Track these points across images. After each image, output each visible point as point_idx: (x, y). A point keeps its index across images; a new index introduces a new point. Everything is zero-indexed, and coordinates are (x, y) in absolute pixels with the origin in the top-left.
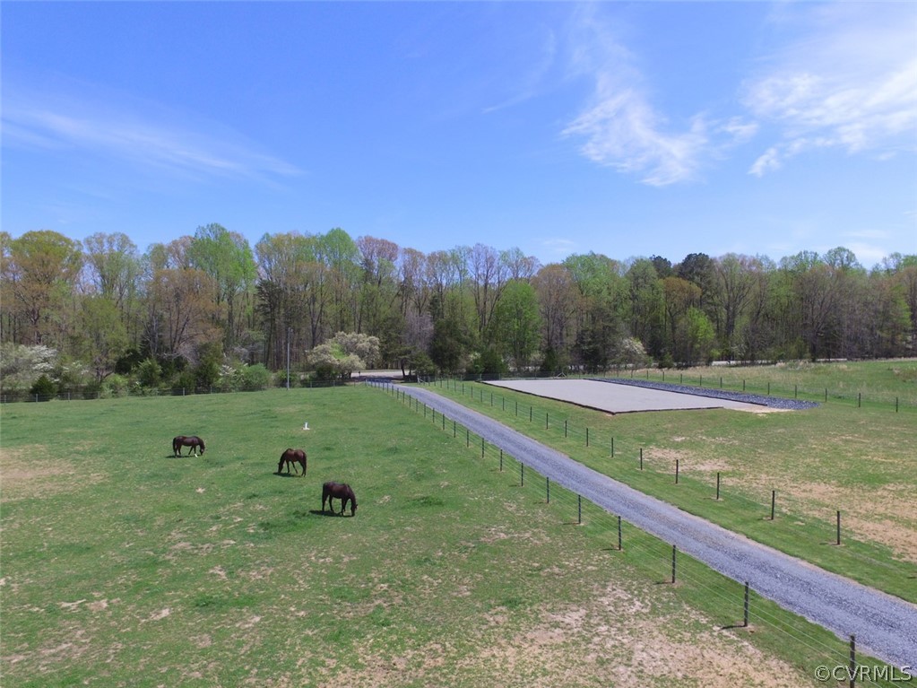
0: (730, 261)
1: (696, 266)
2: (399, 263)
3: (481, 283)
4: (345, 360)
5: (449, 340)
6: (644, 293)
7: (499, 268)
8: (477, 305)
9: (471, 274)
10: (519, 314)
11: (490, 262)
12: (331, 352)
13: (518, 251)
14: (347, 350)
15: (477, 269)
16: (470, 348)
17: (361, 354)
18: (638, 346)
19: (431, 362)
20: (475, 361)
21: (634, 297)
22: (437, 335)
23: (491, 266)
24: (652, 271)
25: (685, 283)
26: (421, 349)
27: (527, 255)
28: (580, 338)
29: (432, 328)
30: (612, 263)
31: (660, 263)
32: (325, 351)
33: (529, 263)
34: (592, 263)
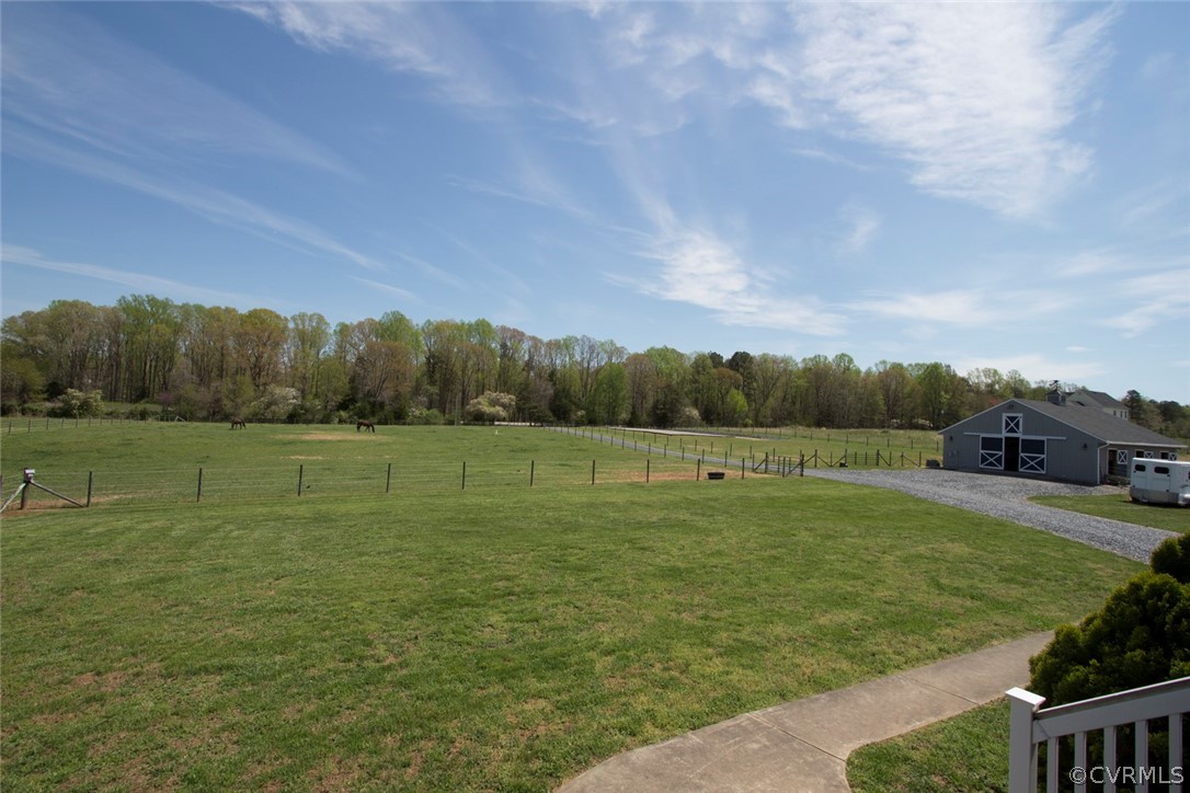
0: (765, 358)
1: (740, 361)
2: (526, 346)
3: (586, 365)
4: (492, 410)
5: (564, 400)
6: (702, 378)
7: (598, 354)
8: (582, 379)
9: (578, 358)
10: (612, 386)
11: (592, 348)
12: (483, 404)
13: (612, 342)
14: (493, 403)
15: (582, 354)
16: (579, 408)
17: (504, 406)
18: (695, 413)
19: (550, 414)
20: (582, 416)
21: (696, 381)
22: (556, 395)
23: (593, 352)
24: (709, 362)
25: (732, 373)
26: (544, 407)
27: (618, 346)
28: (655, 407)
29: (552, 392)
30: (681, 356)
31: (715, 358)
32: (479, 403)
33: (619, 351)
34: (665, 354)
